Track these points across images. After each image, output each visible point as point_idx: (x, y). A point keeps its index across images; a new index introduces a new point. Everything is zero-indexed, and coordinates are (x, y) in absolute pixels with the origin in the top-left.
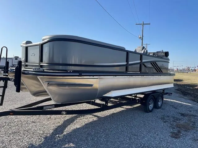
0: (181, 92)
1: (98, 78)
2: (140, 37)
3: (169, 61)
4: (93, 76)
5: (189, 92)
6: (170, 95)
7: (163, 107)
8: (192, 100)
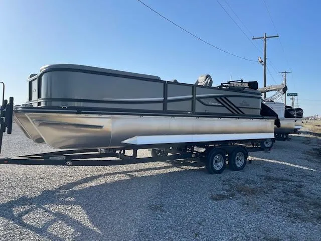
2: (260, 60)
4: (101, 114)
7: (246, 169)
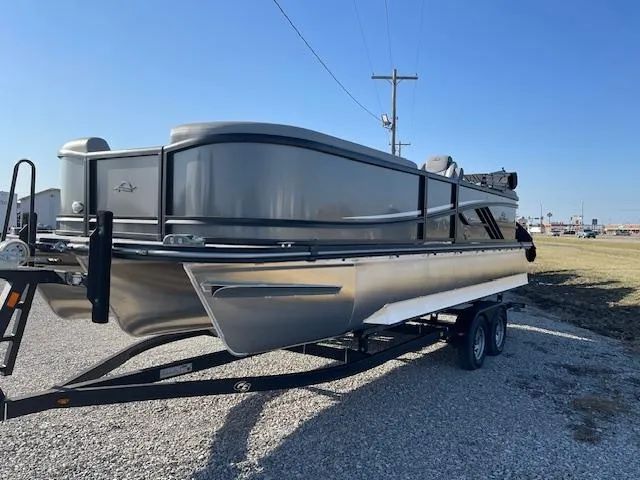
0: (531, 298)
1: (352, 265)
2: (385, 120)
3: (517, 203)
4: (344, 257)
5: (552, 296)
6: (519, 311)
7: (507, 350)
8: (574, 322)
